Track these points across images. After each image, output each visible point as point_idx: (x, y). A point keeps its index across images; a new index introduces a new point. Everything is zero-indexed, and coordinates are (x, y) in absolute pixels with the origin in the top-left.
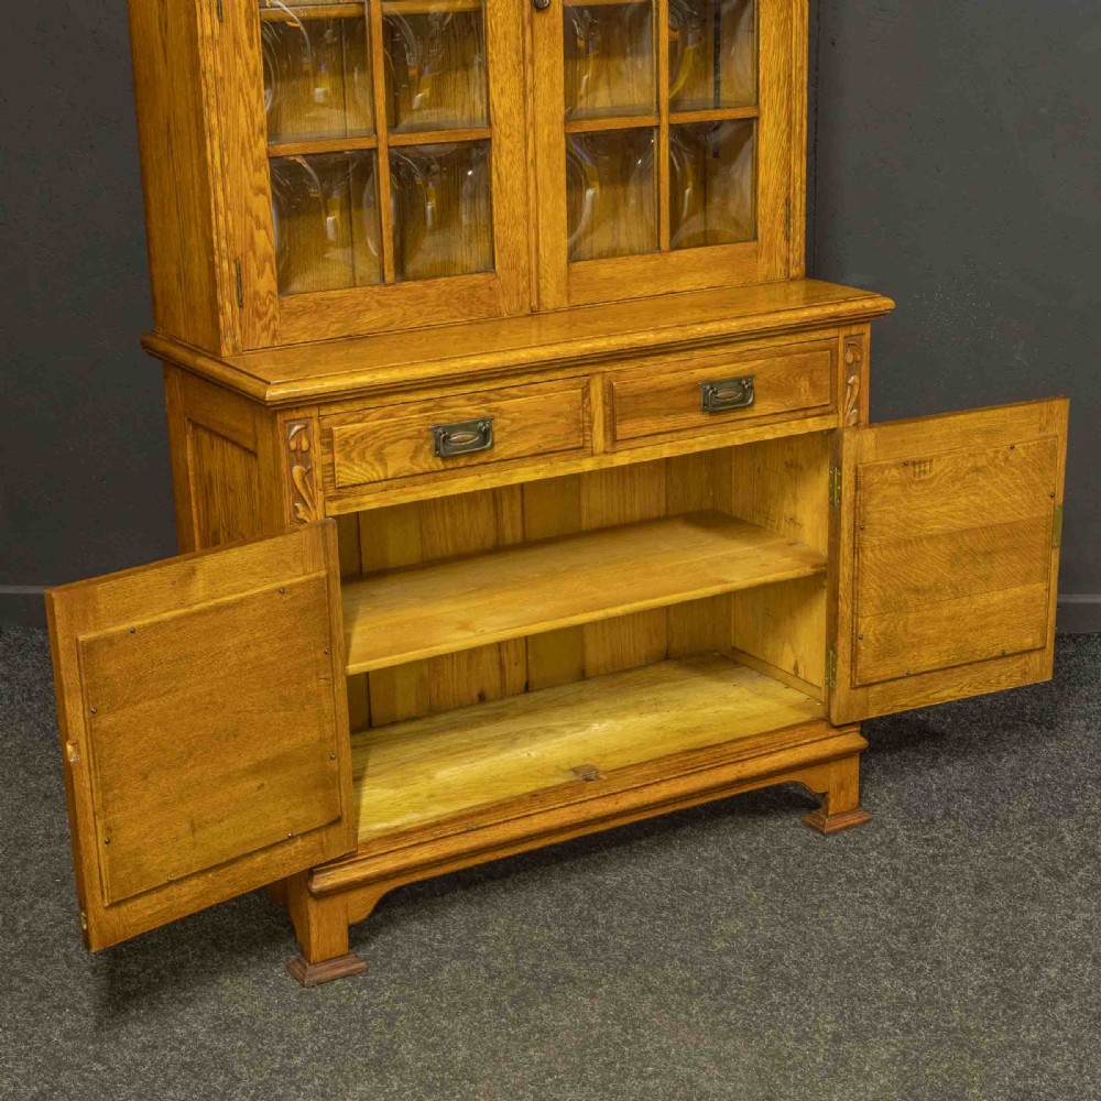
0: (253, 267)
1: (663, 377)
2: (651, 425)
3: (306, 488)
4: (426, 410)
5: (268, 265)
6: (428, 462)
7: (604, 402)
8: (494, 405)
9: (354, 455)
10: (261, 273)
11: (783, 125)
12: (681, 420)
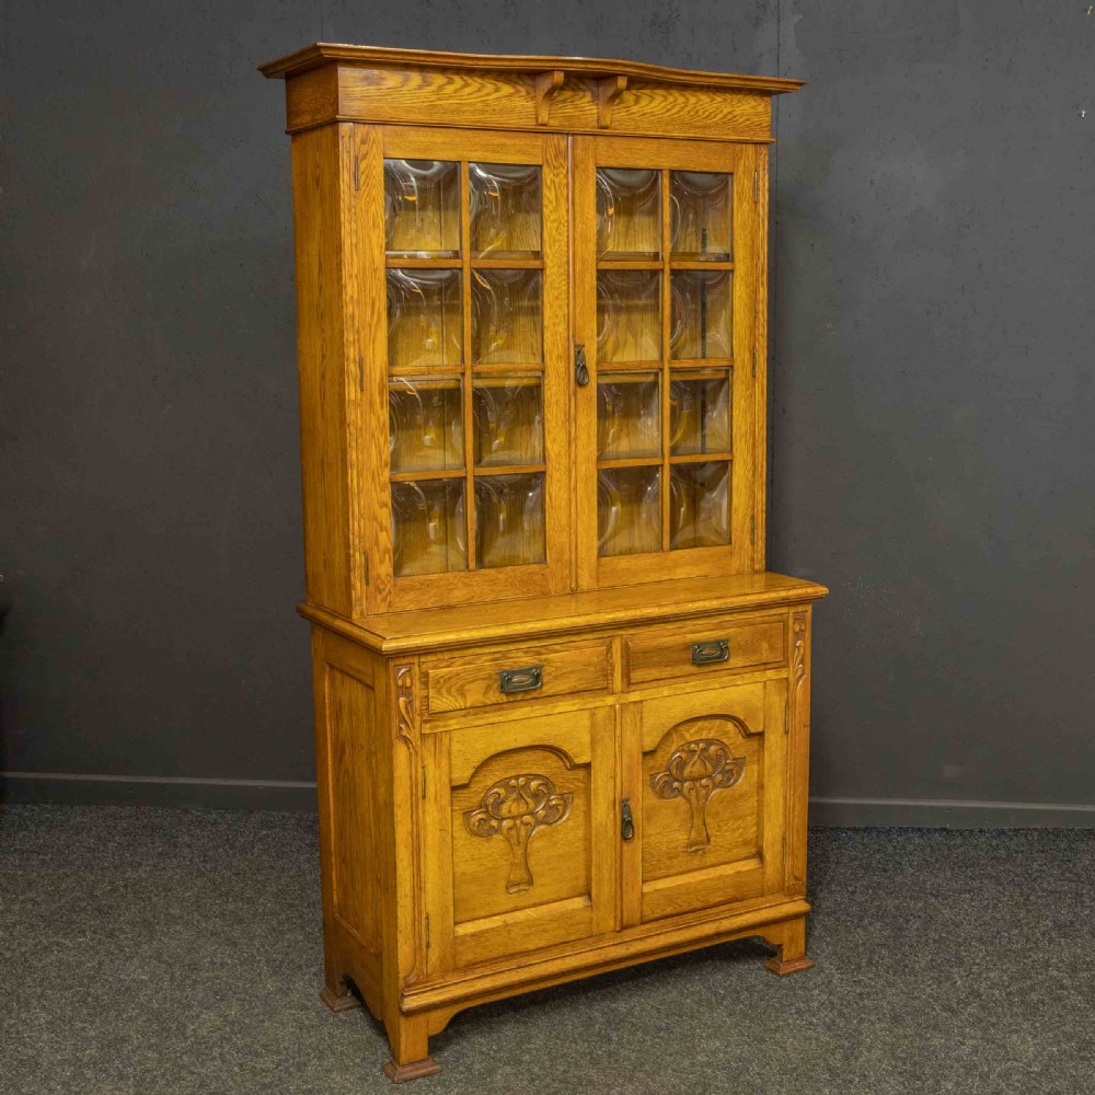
0: (376, 557)
1: (664, 639)
2: (655, 673)
3: (408, 713)
4: (496, 660)
5: (387, 556)
6: (495, 696)
7: (622, 657)
8: (544, 657)
9: (443, 691)
10: (382, 562)
11: (750, 466)
12: (676, 671)
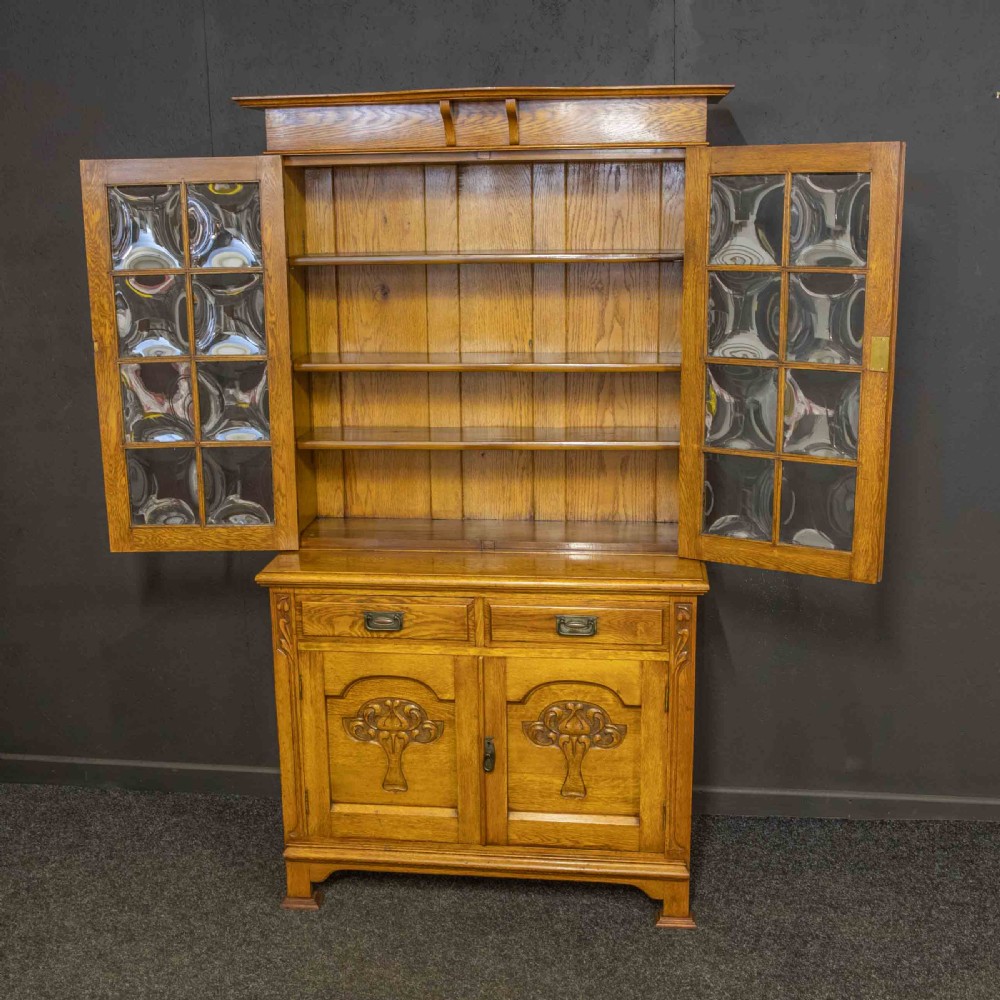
1: (526, 607)
3: (286, 629)
4: (361, 601)
6: (358, 631)
7: (485, 616)
8: (405, 605)
9: (314, 619)
12: (541, 636)
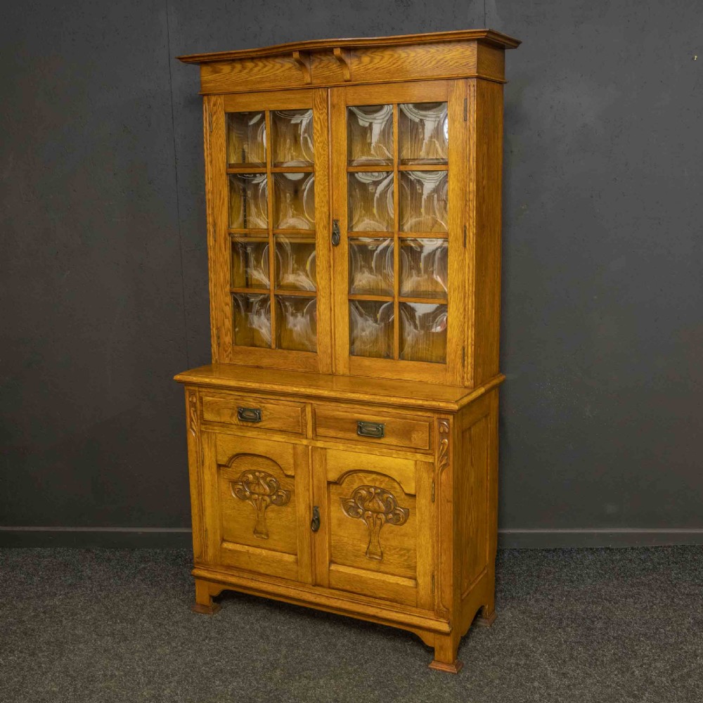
1: (338, 413)
2: (332, 433)
4: (237, 399)
5: (229, 333)
6: (235, 420)
7: (312, 417)
8: (263, 405)
9: (209, 409)
10: (226, 335)
11: (461, 310)
12: (348, 435)
